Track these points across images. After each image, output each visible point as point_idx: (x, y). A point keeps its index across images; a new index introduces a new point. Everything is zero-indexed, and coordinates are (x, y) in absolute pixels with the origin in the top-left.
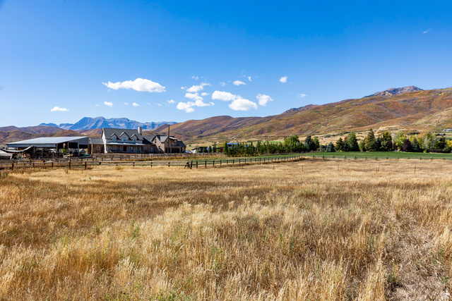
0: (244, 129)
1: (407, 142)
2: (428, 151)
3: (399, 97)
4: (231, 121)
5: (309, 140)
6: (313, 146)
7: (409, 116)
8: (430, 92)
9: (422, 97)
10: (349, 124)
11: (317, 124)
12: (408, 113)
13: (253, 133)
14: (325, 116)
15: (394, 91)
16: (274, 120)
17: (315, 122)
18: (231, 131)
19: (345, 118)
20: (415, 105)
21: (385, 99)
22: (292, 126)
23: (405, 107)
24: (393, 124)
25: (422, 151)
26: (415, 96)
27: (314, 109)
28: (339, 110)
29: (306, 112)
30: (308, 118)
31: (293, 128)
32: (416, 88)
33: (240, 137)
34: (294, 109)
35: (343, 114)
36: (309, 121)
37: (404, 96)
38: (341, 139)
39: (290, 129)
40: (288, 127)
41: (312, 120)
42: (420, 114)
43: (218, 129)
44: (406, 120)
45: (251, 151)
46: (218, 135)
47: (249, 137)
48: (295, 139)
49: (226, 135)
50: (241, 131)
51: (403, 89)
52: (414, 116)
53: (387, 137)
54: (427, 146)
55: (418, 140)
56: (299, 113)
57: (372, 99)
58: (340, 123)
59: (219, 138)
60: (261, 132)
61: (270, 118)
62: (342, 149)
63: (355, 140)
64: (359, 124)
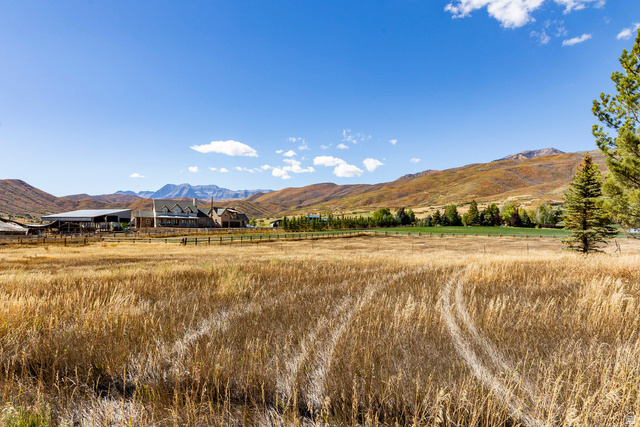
0: (350, 198)
1: (515, 215)
2: (540, 227)
3: (534, 161)
4: (335, 189)
5: (401, 212)
6: (407, 220)
7: (545, 184)
9: (561, 161)
10: (472, 192)
11: (435, 193)
12: (544, 180)
13: (360, 203)
14: (445, 183)
15: (529, 154)
16: (384, 188)
17: (433, 190)
18: (334, 201)
19: (468, 186)
20: (552, 171)
21: (516, 164)
22: (407, 195)
23: (540, 173)
24: (525, 192)
25: (533, 226)
26: (553, 160)
27: (432, 175)
28: (462, 177)
29: (423, 179)
30: (425, 186)
31: (406, 198)
32: (555, 151)
33: (344, 208)
34: (410, 175)
35: (466, 182)
36: (425, 189)
37: (539, 160)
38: (438, 213)
39: (403, 199)
40: (401, 196)
41: (429, 188)
42: (558, 181)
43: (320, 199)
44: (542, 188)
46: (319, 206)
47: (355, 207)
48: (386, 212)
49: (328, 205)
50: (346, 201)
51: (539, 151)
52: (550, 184)
53: (493, 211)
54: (539, 220)
56: (414, 180)
57: (501, 164)
58: (462, 192)
59: (321, 209)
60: (369, 202)
61: (380, 186)
62: (439, 223)
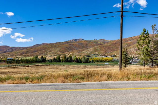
0: (15, 52)
1: (77, 59)
2: (83, 62)
3: (77, 42)
4: (8, 48)
5: (42, 58)
6: (44, 60)
7: (80, 49)
8: (87, 41)
9: (85, 43)
10: (59, 51)
11: (47, 51)
12: (80, 48)
13: (19, 54)
14: (50, 48)
15: (76, 40)
16: (29, 48)
17: (46, 50)
18: (8, 53)
19: (58, 49)
20: (82, 45)
21: (72, 43)
22: (37, 51)
23: (79, 46)
24: (75, 52)
25: (81, 62)
26: (82, 42)
27: (46, 45)
28: (56, 46)
29: (43, 46)
30: (43, 48)
31: (37, 52)
32: (83, 39)
33: (13, 55)
34: (38, 44)
35: (57, 48)
36: (43, 50)
37: (79, 42)
38: (54, 58)
39: (36, 53)
40: (35, 52)
41: (45, 49)
42: (84, 49)
43: (2, 51)
44: (79, 51)
45: (18, 62)
46: (2, 54)
47: (17, 55)
48: (37, 57)
49: (6, 54)
50: (13, 53)
51: (78, 39)
52: (82, 49)
53: (70, 57)
54: (83, 61)
55: (80, 59)
56: (40, 46)
57: (68, 42)
58: (56, 51)
59: (2, 56)
60: (23, 53)
61: (27, 48)
62: (55, 61)
63: (59, 58)
64: (63, 52)
